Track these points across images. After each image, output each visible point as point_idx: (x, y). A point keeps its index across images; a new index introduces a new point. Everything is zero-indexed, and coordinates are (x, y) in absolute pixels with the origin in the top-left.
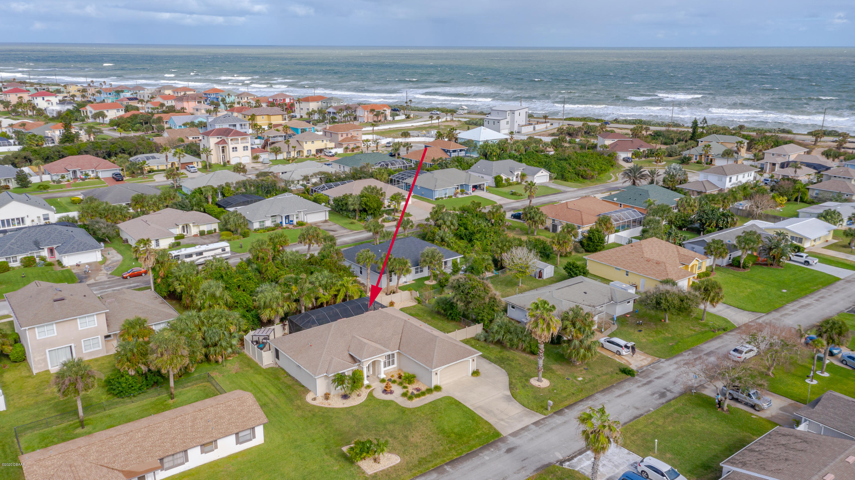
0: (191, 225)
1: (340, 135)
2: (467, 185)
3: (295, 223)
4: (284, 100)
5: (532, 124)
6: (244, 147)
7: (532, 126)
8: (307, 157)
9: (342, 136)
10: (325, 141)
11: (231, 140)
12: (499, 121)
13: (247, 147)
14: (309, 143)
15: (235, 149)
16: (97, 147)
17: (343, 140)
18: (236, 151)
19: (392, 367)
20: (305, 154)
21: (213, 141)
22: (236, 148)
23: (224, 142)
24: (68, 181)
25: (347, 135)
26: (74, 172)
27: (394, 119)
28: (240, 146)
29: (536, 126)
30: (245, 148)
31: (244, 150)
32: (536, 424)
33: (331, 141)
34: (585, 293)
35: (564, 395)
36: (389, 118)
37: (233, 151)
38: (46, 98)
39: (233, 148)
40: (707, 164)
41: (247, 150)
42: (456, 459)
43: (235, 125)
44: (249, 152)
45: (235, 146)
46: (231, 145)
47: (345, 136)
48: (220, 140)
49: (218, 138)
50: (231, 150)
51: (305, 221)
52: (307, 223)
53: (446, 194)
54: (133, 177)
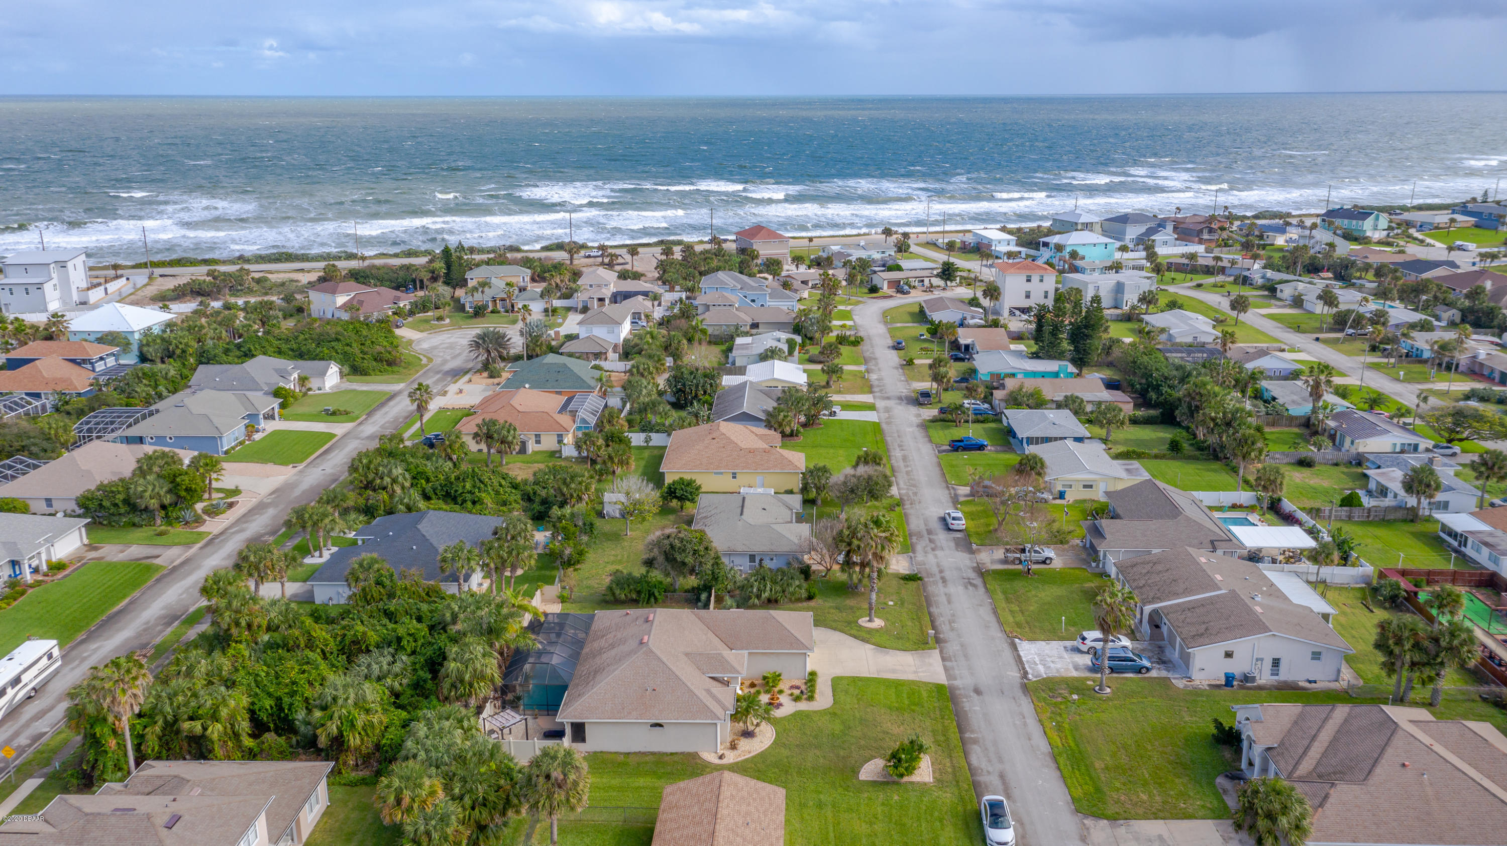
2: (255, 416)
5: (99, 284)
7: (102, 288)
12: (39, 287)
29: (108, 285)
40: (507, 312)
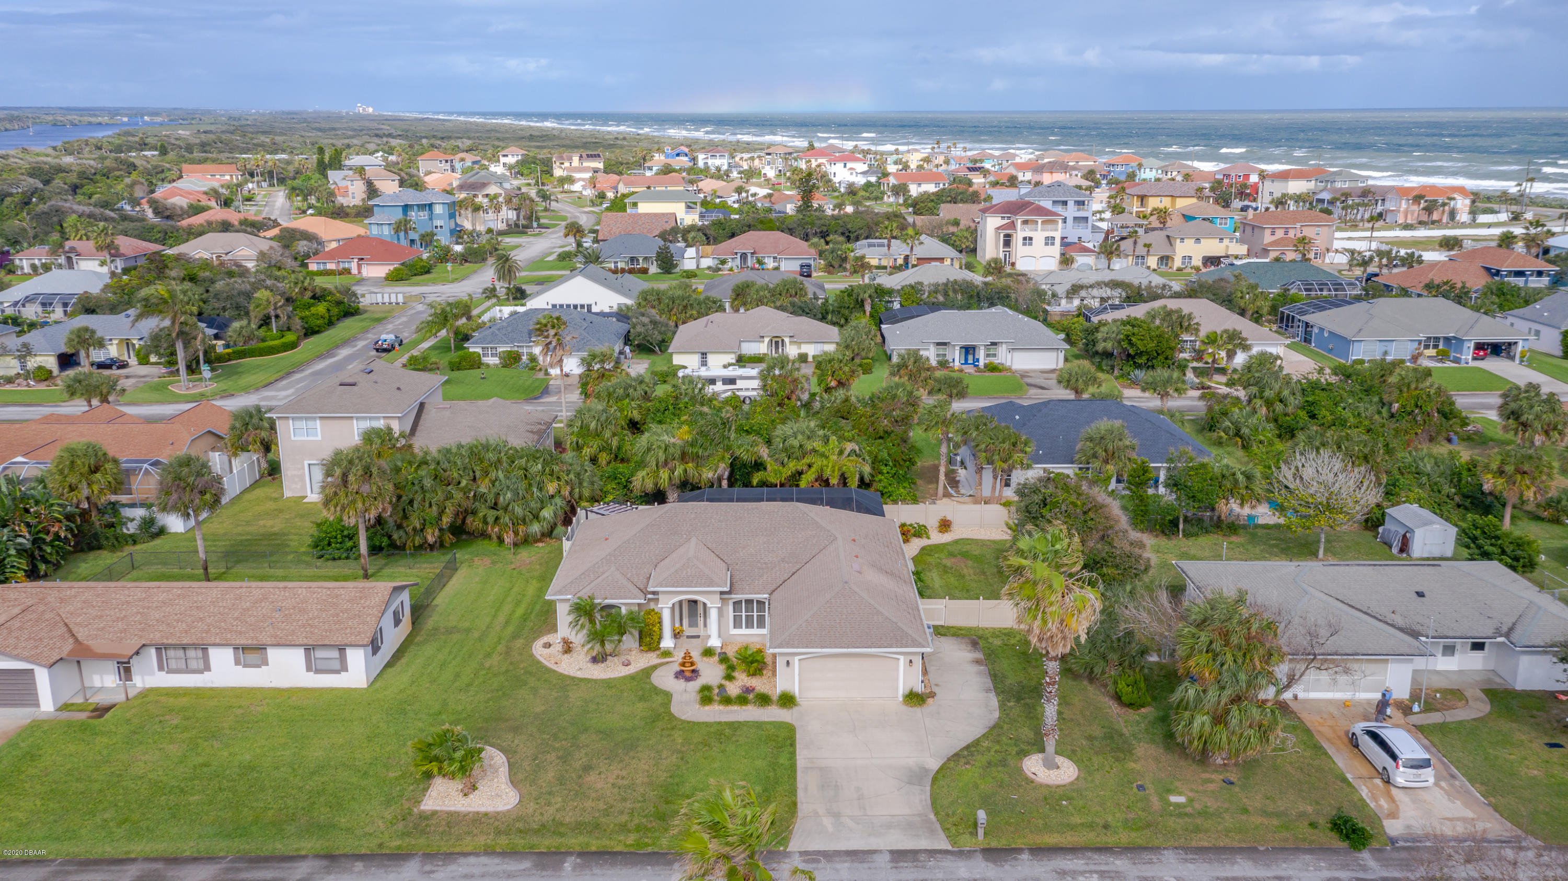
0: (787, 340)
1: (1267, 232)
2: (1460, 341)
3: (981, 364)
4: (1247, 177)
6: (1047, 238)
8: (1179, 270)
9: (1273, 234)
10: (1226, 242)
11: (1025, 222)
13: (1053, 238)
14: (1189, 242)
15: (1028, 240)
16: (807, 223)
17: (1273, 244)
18: (1031, 244)
19: (755, 631)
20: (1178, 263)
21: (993, 223)
22: (1031, 239)
23: (1012, 225)
24: (731, 270)
25: (1286, 233)
26: (744, 257)
27: (1474, 220)
28: (1039, 235)
30: (1049, 241)
31: (1046, 244)
32: (898, 856)
33: (1241, 241)
34: (1420, 594)
35: (1077, 820)
36: (1464, 217)
37: (1024, 244)
38: (849, 165)
39: (1025, 239)
41: (1053, 244)
42: (620, 853)
43: (1065, 203)
44: (1056, 250)
45: (1028, 234)
46: (1020, 233)
47: (1280, 234)
48: (1006, 221)
49: (1003, 218)
50: (1020, 241)
51: (1009, 364)
52: (1009, 369)
53: (1386, 353)
54: (829, 273)
